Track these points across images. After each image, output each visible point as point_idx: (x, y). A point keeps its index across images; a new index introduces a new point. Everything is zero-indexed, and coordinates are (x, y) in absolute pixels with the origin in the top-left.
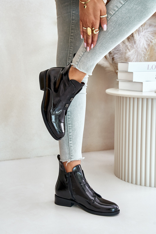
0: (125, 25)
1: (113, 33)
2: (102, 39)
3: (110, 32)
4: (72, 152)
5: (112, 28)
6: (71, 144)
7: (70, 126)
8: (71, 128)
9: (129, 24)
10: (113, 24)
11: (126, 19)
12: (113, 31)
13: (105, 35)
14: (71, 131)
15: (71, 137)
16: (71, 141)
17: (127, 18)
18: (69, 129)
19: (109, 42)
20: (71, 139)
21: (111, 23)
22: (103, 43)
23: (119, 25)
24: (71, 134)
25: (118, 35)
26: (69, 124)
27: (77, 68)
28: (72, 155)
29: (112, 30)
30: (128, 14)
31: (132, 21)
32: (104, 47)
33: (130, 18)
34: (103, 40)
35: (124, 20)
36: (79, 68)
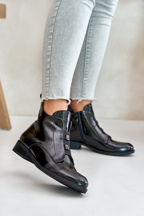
0: (73, 19)
1: (66, 33)
2: (59, 46)
3: (63, 33)
4: (85, 90)
5: (63, 29)
6: (85, 81)
7: (88, 60)
8: (88, 63)
9: (76, 17)
10: (61, 24)
11: (71, 12)
12: (66, 31)
13: (60, 40)
14: (88, 67)
15: (87, 73)
16: (86, 77)
17: (71, 10)
18: (87, 64)
19: (68, 45)
20: (87, 76)
21: (59, 24)
22: (63, 49)
23: (67, 22)
24: (87, 70)
25: (72, 33)
26: (87, 58)
27: (50, 98)
28: (84, 94)
29: (64, 31)
30: (69, 6)
31: (78, 12)
32: (66, 53)
33: (74, 10)
34: (61, 46)
35: (68, 14)
36: (53, 96)
